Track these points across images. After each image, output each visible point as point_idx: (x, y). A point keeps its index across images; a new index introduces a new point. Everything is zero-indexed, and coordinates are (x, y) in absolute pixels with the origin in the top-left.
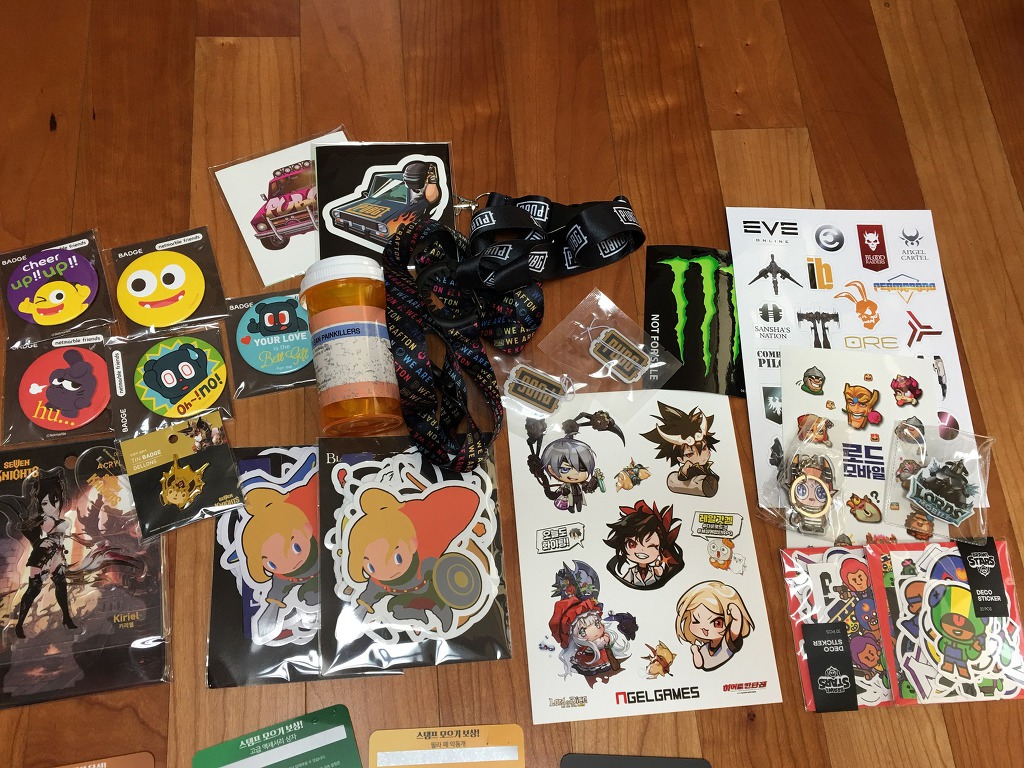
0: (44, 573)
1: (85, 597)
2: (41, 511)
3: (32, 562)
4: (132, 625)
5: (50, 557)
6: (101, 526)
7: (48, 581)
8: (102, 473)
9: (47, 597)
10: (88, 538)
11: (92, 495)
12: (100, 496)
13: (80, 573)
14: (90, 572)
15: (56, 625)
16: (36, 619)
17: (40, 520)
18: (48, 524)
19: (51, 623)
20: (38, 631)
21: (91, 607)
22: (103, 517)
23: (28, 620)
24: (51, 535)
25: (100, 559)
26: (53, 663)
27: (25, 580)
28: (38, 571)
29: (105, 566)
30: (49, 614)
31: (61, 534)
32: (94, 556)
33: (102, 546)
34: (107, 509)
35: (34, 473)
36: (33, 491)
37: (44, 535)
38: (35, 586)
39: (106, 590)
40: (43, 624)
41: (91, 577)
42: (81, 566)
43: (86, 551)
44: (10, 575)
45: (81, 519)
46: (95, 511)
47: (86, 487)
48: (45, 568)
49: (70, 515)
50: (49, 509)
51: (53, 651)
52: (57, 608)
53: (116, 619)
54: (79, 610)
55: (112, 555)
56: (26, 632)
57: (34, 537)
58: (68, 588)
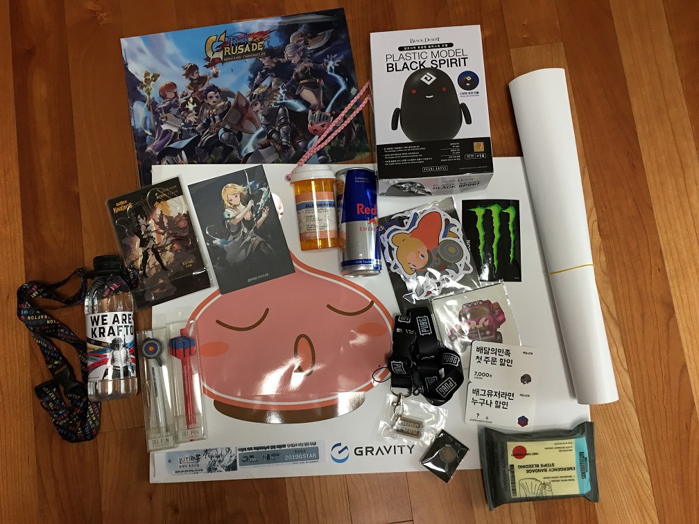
0: (148, 249)
1: (168, 257)
2: (139, 222)
3: (141, 245)
4: (191, 265)
5: (148, 242)
6: (165, 225)
7: (150, 252)
8: (159, 201)
9: (152, 259)
10: (162, 231)
11: (158, 212)
12: (161, 211)
13: (163, 247)
14: (167, 245)
15: (159, 270)
16: (150, 269)
17: (139, 226)
18: (143, 228)
19: (157, 270)
20: (153, 274)
21: (172, 260)
22: (165, 221)
23: (147, 270)
24: (146, 232)
25: (170, 239)
26: (163, 286)
27: (141, 253)
28: (145, 249)
29: (172, 242)
30: (155, 266)
31: (150, 231)
32: (167, 238)
33: (168, 233)
34: (166, 217)
35: (130, 206)
36: (132, 214)
37: (143, 233)
38: (146, 255)
39: (176, 252)
40: (154, 271)
41: (168, 248)
42: (162, 244)
43: (163, 237)
44: (134, 253)
45: (156, 223)
46: (161, 219)
47: (155, 208)
48: (148, 247)
49: (151, 222)
50: (142, 221)
51: (161, 281)
52: (158, 263)
53: (183, 264)
54: (167, 263)
55: (174, 237)
56: (148, 275)
57: (139, 234)
58: (160, 254)
